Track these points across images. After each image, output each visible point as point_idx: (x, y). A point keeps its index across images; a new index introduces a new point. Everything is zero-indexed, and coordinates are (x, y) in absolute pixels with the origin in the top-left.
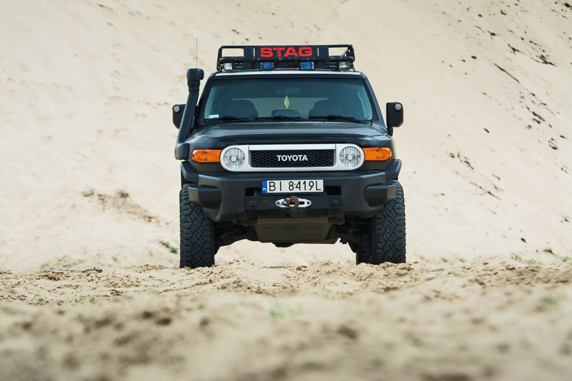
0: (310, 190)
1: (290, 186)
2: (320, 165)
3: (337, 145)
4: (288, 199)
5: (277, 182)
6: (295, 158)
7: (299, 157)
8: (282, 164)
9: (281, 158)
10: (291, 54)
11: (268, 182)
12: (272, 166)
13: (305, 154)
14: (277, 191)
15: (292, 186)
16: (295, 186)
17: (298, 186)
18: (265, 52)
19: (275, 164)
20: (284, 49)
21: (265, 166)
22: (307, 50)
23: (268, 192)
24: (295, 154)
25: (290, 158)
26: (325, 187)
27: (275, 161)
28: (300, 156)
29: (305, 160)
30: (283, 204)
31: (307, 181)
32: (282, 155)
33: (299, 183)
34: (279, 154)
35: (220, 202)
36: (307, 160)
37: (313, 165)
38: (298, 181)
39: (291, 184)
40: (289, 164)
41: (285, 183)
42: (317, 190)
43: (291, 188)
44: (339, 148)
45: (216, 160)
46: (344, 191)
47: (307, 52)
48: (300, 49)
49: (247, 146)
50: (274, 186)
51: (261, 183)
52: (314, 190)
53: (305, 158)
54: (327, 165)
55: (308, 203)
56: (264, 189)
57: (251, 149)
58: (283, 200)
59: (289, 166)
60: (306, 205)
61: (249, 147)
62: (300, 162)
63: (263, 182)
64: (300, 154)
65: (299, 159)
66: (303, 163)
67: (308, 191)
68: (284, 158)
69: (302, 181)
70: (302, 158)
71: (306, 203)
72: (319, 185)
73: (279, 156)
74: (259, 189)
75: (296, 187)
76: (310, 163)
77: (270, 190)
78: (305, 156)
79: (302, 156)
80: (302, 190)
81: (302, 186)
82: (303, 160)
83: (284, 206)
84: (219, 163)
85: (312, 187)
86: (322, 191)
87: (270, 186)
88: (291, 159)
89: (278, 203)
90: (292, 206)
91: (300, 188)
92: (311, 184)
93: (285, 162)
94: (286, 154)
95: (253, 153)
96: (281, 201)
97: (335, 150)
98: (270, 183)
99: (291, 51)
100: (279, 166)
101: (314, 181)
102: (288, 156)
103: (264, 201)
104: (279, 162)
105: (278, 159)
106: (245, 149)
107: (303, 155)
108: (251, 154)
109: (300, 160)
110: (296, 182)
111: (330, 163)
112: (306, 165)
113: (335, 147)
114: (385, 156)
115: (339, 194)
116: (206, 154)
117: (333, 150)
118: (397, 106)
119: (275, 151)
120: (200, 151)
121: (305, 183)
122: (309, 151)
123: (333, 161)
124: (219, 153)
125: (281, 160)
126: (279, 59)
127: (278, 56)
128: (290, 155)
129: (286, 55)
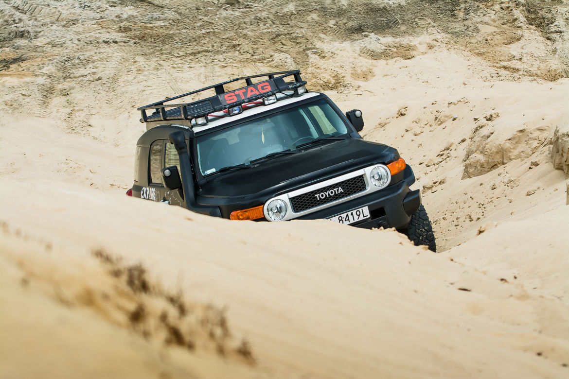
0: (358, 218)
1: (340, 220)
2: (355, 192)
6: (332, 193)
7: (335, 191)
8: (322, 201)
9: (319, 196)
10: (253, 93)
12: (313, 206)
13: (340, 186)
16: (344, 220)
18: (230, 98)
19: (315, 203)
20: (244, 90)
21: (307, 208)
24: (331, 189)
25: (327, 194)
26: (371, 212)
27: (315, 201)
28: (336, 189)
29: (341, 192)
31: (354, 212)
32: (320, 193)
33: (347, 215)
34: (316, 193)
36: (343, 191)
37: (349, 194)
38: (345, 214)
39: (340, 218)
40: (327, 200)
42: (364, 217)
43: (341, 222)
44: (367, 171)
45: (261, 216)
46: (387, 210)
47: (266, 87)
48: (259, 87)
49: (286, 194)
52: (361, 218)
53: (341, 190)
54: (361, 190)
57: (290, 197)
59: (328, 202)
61: (288, 196)
62: (337, 195)
64: (334, 188)
65: (335, 192)
66: (339, 196)
67: (356, 220)
68: (322, 196)
69: (349, 213)
70: (338, 190)
72: (366, 211)
73: (317, 195)
75: (346, 220)
76: (346, 194)
78: (340, 188)
79: (337, 189)
80: (352, 221)
81: (351, 217)
82: (339, 192)
84: (265, 218)
85: (359, 215)
88: (329, 195)
91: (348, 220)
92: (358, 213)
93: (324, 199)
94: (322, 191)
95: (292, 200)
97: (365, 174)
100: (319, 204)
101: (360, 210)
102: (325, 193)
104: (318, 201)
105: (317, 198)
106: (285, 198)
107: (338, 187)
108: (292, 201)
109: (337, 193)
110: (344, 216)
111: (363, 188)
112: (343, 196)
113: (364, 171)
114: (402, 166)
115: (384, 214)
116: (247, 213)
117: (362, 175)
118: (358, 113)
119: (312, 192)
120: (239, 211)
121: (352, 214)
122: (342, 182)
123: (365, 186)
124: (261, 209)
125: (320, 199)
126: (245, 100)
127: (242, 99)
128: (326, 192)
129: (249, 96)
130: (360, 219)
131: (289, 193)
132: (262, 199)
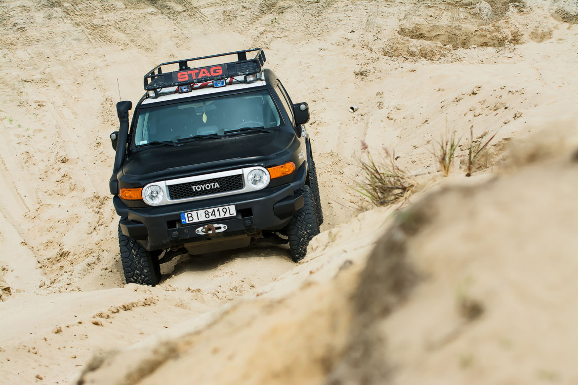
0: (224, 215)
1: (206, 214)
2: (231, 190)
3: (244, 169)
4: (206, 226)
5: (194, 213)
6: (208, 187)
7: (211, 185)
8: (198, 193)
9: (195, 188)
10: (204, 75)
11: (186, 214)
12: (189, 196)
13: (217, 181)
14: (196, 220)
15: (208, 214)
16: (210, 214)
17: (213, 214)
18: (182, 77)
19: (191, 194)
20: (197, 71)
21: (182, 197)
22: (218, 69)
23: (188, 222)
24: (208, 183)
25: (203, 187)
26: (237, 211)
27: (191, 191)
28: (212, 184)
29: (217, 187)
30: (203, 232)
31: (221, 209)
32: (196, 185)
33: (214, 210)
34: (193, 185)
35: (147, 236)
36: (219, 187)
37: (225, 191)
38: (212, 210)
39: (207, 213)
40: (203, 192)
41: (201, 213)
42: (230, 214)
43: (207, 216)
44: (246, 171)
45: (139, 198)
46: (255, 211)
47: (217, 71)
48: (212, 70)
49: (164, 182)
50: (191, 217)
51: (179, 215)
52: (228, 215)
53: (217, 185)
54: (237, 189)
55: (224, 227)
56: (183, 220)
57: (168, 185)
58: (201, 228)
59: (204, 195)
60: (222, 230)
61: (165, 183)
62: (213, 189)
63: (181, 215)
64: (211, 182)
65: (211, 187)
66: (216, 190)
67: (222, 216)
68: (198, 188)
69: (216, 209)
70: (214, 185)
71: (223, 228)
72: (232, 210)
73: (193, 187)
74: (179, 221)
75: (212, 215)
76: (222, 189)
77: (189, 221)
78: (216, 183)
80: (218, 217)
81: (217, 213)
82: (215, 187)
83: (203, 234)
84: (142, 200)
85: (225, 212)
86: (235, 215)
87: (188, 217)
88: (205, 188)
89: (198, 231)
90: (211, 232)
91: (215, 215)
92: (225, 210)
93: (200, 191)
94: (199, 184)
96: (200, 229)
97: (243, 174)
98: (187, 214)
99: (204, 73)
100: (195, 195)
101: (227, 207)
102: (201, 186)
103: (185, 231)
104: (194, 192)
105: (193, 190)
106: (163, 184)
107: (215, 183)
108: (169, 188)
109: (213, 187)
110: (210, 210)
111: (240, 186)
112: (219, 192)
113: (243, 171)
114: (289, 171)
115: (252, 215)
116: (130, 193)
117: (241, 175)
118: (303, 107)
119: (189, 183)
120: (125, 189)
121: (218, 210)
122: (220, 178)
123: (242, 185)
124: (140, 191)
125: (196, 190)
126: (194, 81)
127: (193, 78)
128: (203, 185)
129: (200, 77)
130: (226, 216)
131: (167, 181)
132: (142, 183)
